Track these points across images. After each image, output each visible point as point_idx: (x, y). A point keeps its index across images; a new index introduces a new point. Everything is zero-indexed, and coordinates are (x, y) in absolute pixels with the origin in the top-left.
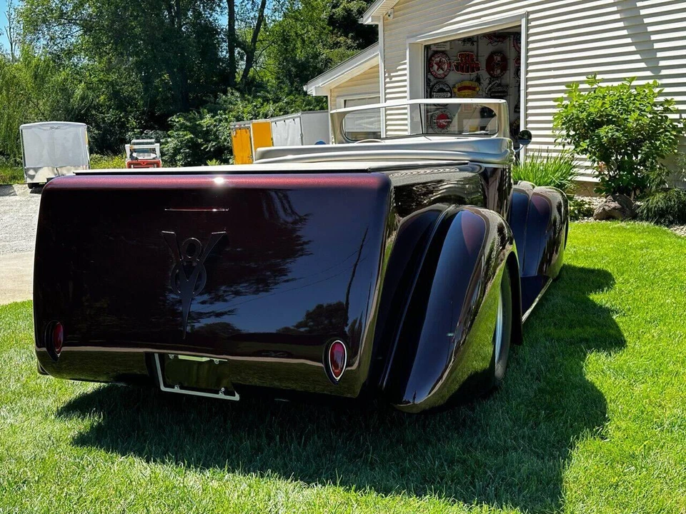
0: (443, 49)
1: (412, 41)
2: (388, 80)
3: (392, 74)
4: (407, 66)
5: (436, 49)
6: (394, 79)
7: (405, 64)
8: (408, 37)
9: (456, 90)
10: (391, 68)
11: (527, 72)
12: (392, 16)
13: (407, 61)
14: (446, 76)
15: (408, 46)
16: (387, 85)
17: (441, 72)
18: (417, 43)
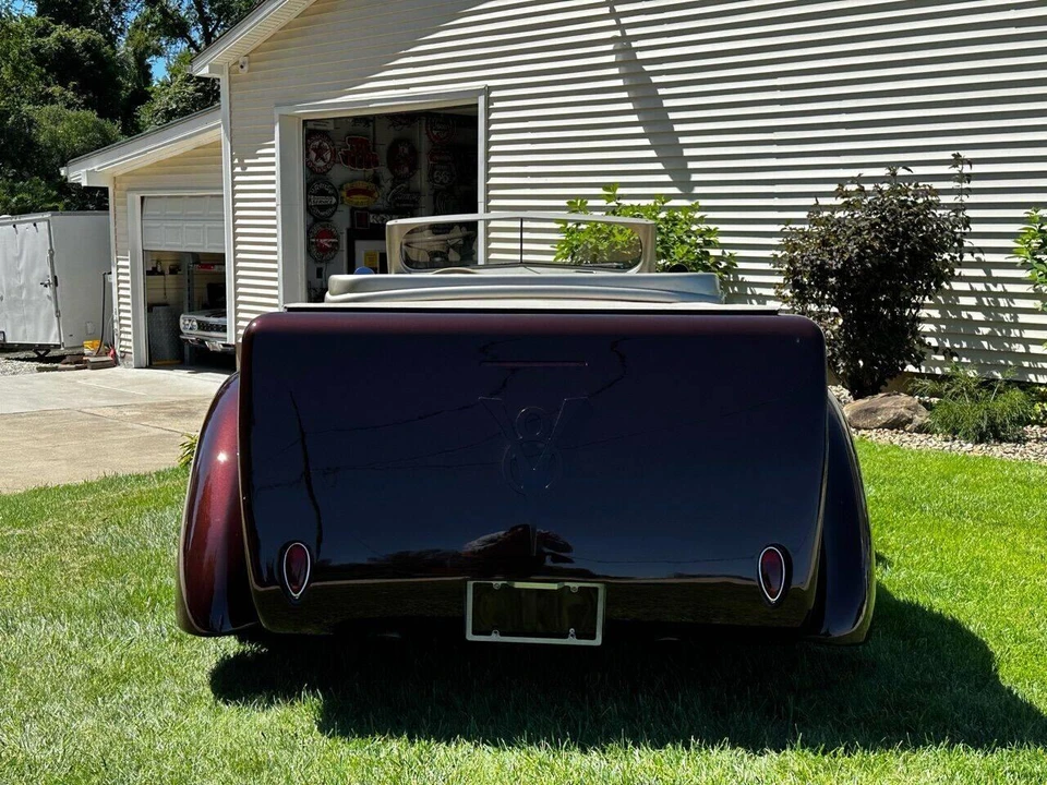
0: (324, 128)
1: (285, 110)
2: (238, 169)
3: (246, 161)
4: (275, 150)
5: (313, 127)
6: (249, 169)
7: (273, 146)
8: (277, 105)
9: (344, 194)
10: (245, 148)
11: (488, 176)
12: (246, 68)
13: (276, 141)
14: (328, 170)
15: (277, 118)
16: (238, 178)
17: (321, 163)
18: (294, 116)
